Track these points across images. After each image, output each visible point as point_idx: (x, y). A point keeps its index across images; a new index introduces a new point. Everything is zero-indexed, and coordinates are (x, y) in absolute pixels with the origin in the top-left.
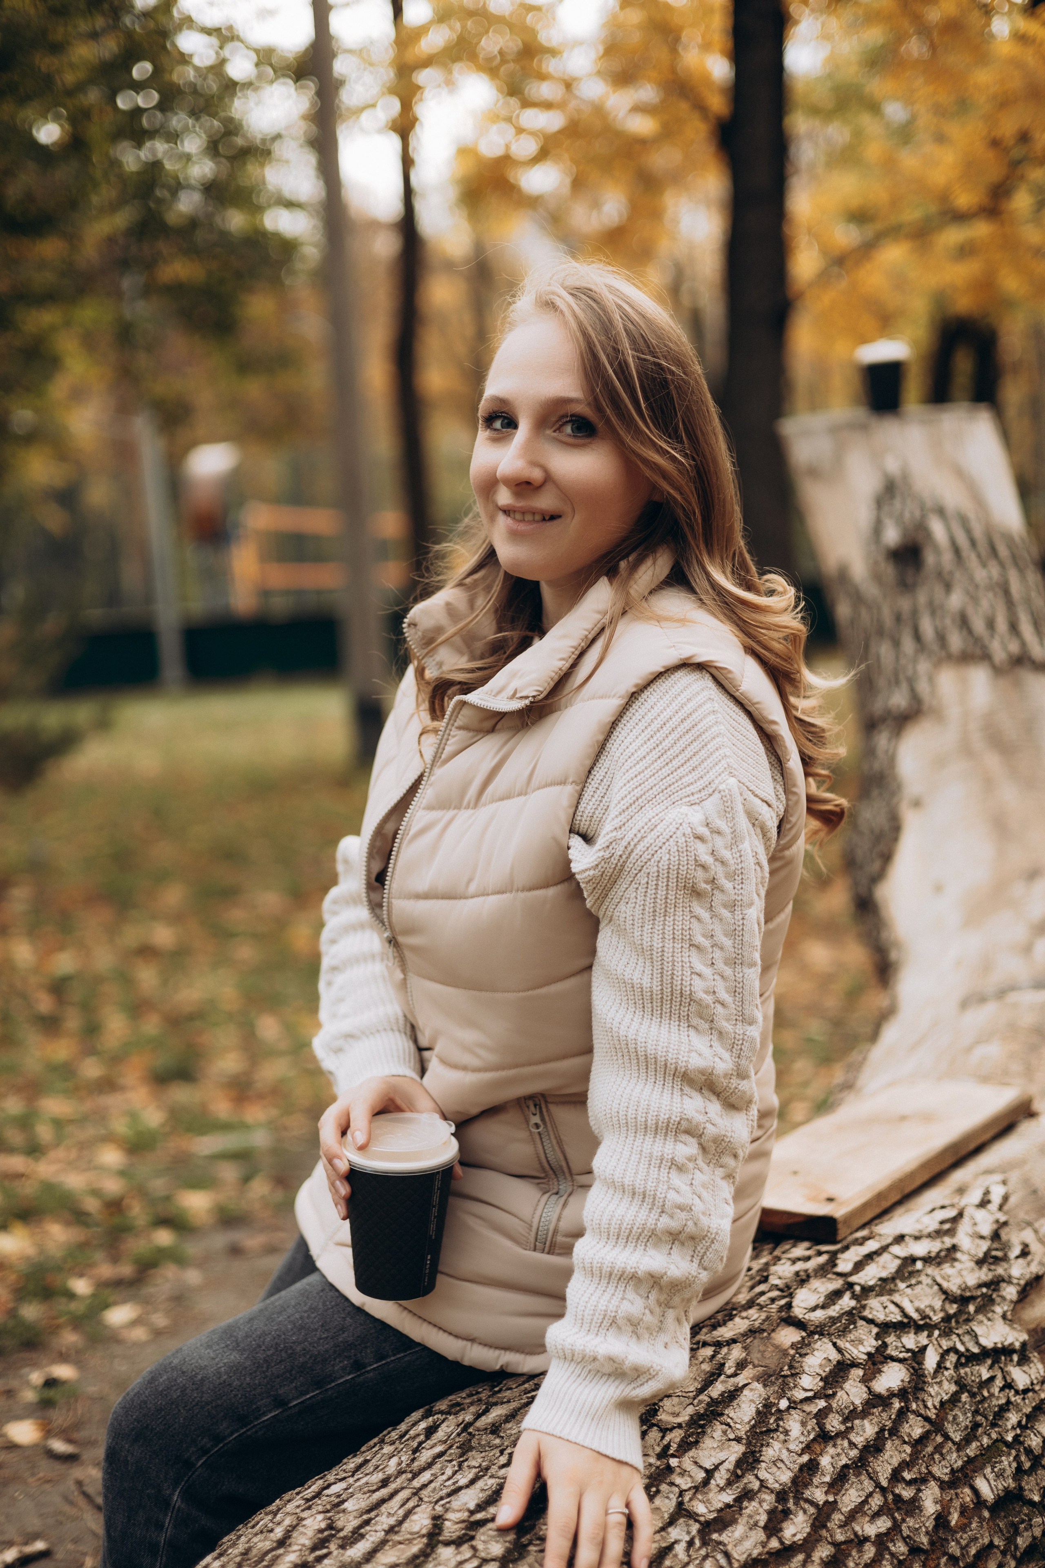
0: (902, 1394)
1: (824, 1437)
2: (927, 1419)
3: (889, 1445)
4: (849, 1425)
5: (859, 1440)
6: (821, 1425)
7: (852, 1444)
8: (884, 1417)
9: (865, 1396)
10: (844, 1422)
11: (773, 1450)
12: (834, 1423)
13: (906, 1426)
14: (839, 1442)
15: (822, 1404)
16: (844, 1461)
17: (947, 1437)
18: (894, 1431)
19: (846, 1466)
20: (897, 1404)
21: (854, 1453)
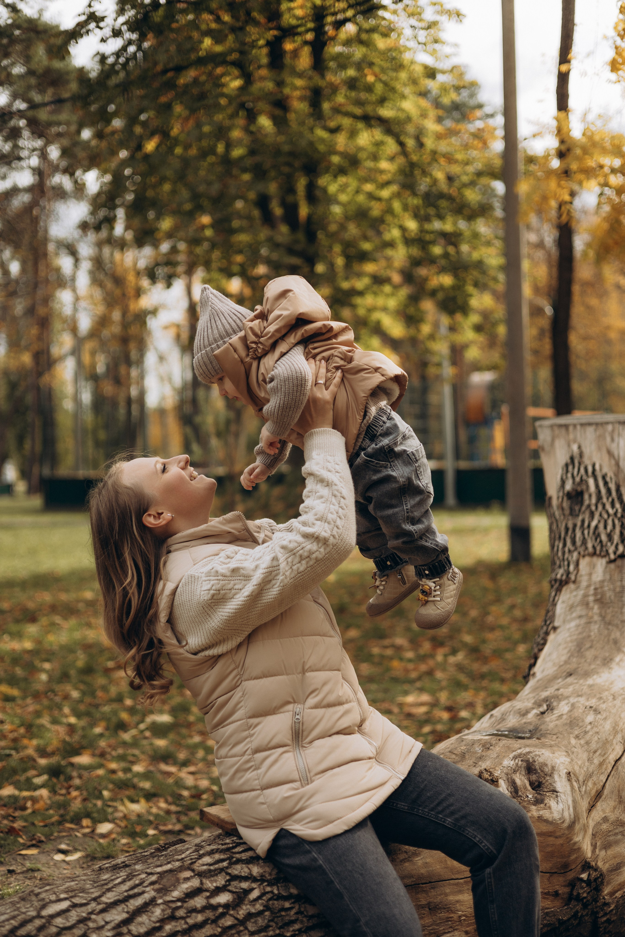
0: (226, 906)
1: (172, 918)
2: (237, 919)
3: (208, 926)
4: (189, 915)
5: (190, 921)
6: (173, 913)
7: (186, 923)
8: (209, 914)
9: (204, 904)
10: (186, 913)
11: (143, 918)
12: (181, 913)
13: (223, 920)
14: (180, 921)
15: (179, 904)
16: (179, 929)
17: (246, 928)
18: (215, 921)
19: (179, 931)
20: (221, 910)
21: (185, 926)
